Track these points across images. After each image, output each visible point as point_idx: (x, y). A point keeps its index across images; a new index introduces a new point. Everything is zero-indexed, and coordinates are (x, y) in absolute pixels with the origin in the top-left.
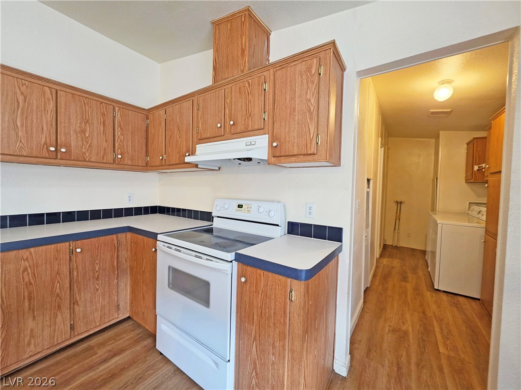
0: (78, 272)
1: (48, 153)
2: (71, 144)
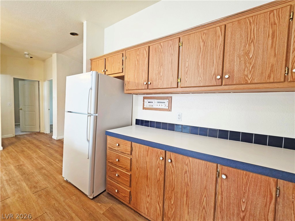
0: (222, 198)
1: (216, 82)
2: (234, 70)
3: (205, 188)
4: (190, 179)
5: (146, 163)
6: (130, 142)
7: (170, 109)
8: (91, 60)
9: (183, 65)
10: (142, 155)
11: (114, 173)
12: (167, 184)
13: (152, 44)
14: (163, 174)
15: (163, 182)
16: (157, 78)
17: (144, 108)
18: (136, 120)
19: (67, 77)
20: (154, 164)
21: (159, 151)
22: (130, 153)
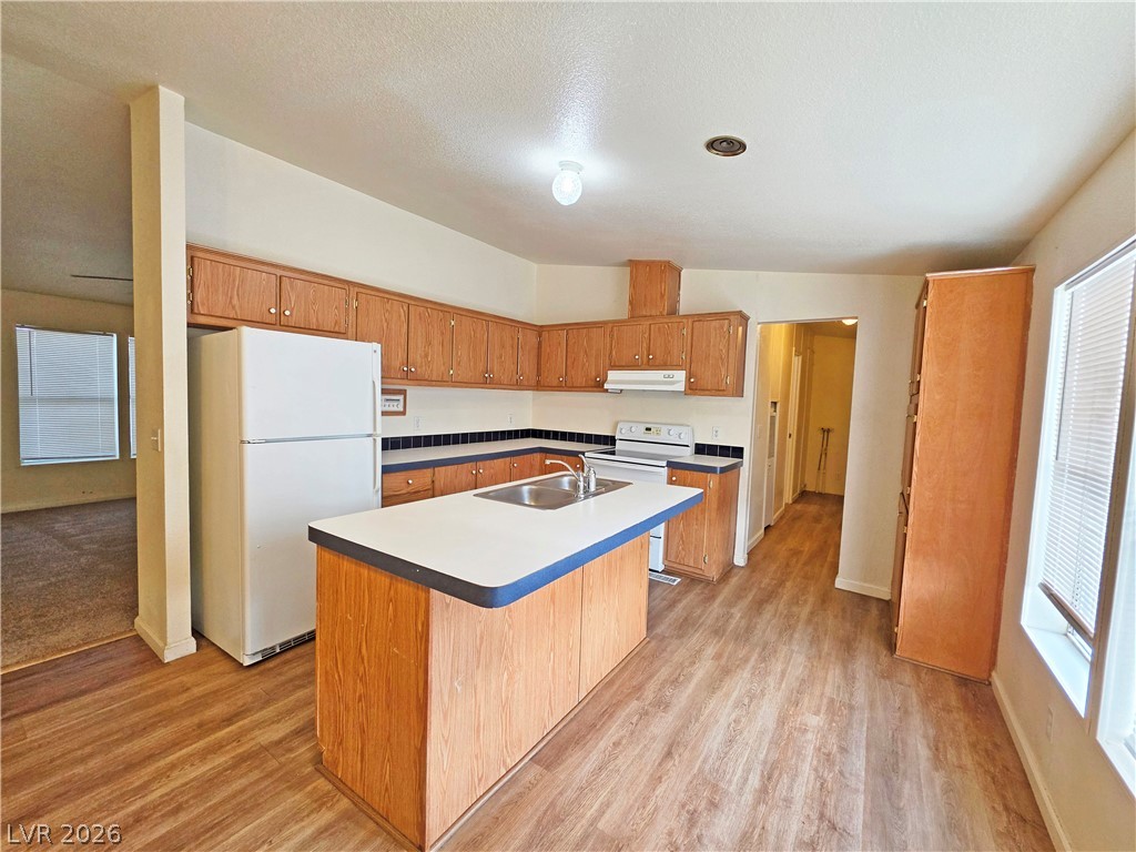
8: (191, 249)
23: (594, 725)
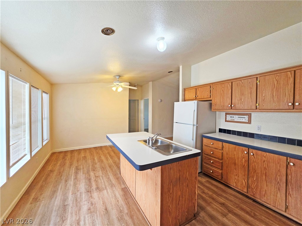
0: (292, 177)
1: (288, 107)
3: (279, 171)
4: (268, 165)
5: (234, 155)
6: (221, 143)
7: (249, 122)
8: (185, 89)
9: (260, 95)
10: (231, 150)
11: (209, 160)
12: (251, 168)
13: (234, 81)
14: (247, 162)
15: (247, 167)
16: (239, 103)
17: (226, 121)
18: (219, 129)
19: (175, 102)
20: (240, 156)
21: (244, 148)
22: (221, 149)
23: (126, 199)
